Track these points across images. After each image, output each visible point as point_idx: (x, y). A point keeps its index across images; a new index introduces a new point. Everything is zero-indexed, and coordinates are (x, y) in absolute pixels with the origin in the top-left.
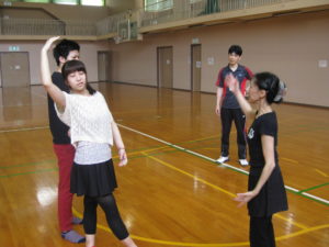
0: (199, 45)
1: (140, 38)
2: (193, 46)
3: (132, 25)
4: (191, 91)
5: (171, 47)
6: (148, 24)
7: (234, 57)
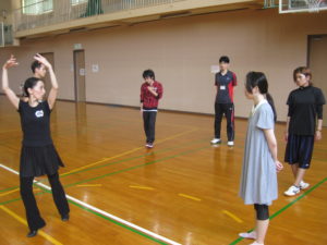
0: (82, 51)
1: (16, 43)
2: (75, 52)
3: (6, 29)
4: (75, 102)
5: (52, 53)
6: (25, 28)
7: (225, 65)
